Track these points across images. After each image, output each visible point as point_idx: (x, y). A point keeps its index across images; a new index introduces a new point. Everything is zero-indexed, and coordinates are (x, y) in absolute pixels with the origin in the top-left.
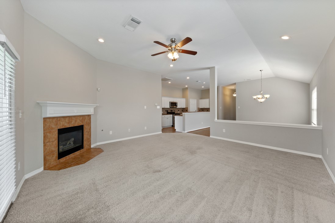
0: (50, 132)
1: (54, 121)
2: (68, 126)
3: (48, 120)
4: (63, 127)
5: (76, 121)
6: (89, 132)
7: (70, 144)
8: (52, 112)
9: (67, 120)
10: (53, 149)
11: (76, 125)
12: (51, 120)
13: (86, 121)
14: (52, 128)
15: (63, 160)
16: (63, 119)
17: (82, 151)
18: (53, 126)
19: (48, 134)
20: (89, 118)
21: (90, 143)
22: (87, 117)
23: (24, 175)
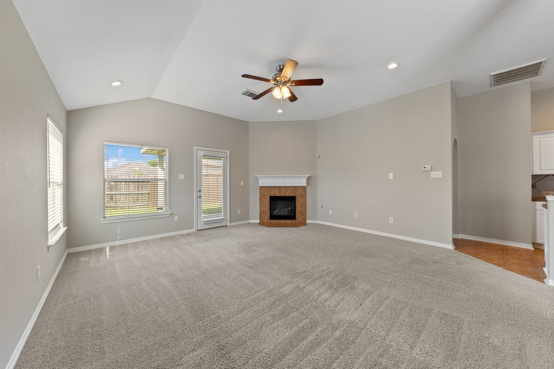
0: (264, 197)
1: (267, 189)
2: (278, 195)
3: (262, 188)
4: (274, 195)
5: (286, 191)
6: (303, 205)
7: (284, 211)
8: (265, 182)
9: (277, 190)
10: (267, 211)
11: (287, 195)
12: (264, 188)
13: (299, 192)
14: (265, 195)
15: (274, 221)
16: (274, 189)
17: (293, 221)
18: (266, 193)
19: (263, 198)
20: (303, 190)
21: (305, 217)
22: (300, 188)
23: (249, 219)
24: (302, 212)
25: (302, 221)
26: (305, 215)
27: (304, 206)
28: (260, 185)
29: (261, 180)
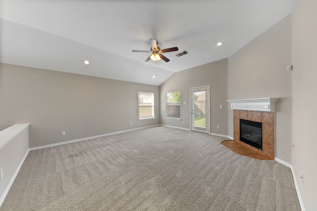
1: (238, 112)
2: (246, 118)
3: (235, 111)
4: (243, 119)
9: (245, 113)
10: (238, 132)
13: (265, 118)
15: (242, 143)
16: (242, 112)
17: (260, 151)
18: (237, 116)
19: (235, 120)
20: (271, 116)
21: (273, 152)
22: (267, 114)
23: (228, 135)
24: (269, 144)
25: (269, 155)
26: (273, 149)
27: (271, 137)
28: (231, 108)
29: (231, 104)
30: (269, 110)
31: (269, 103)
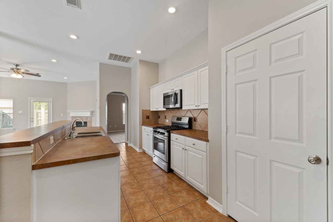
13: (88, 120)
20: (90, 118)
28: (70, 116)
29: (71, 113)
30: (90, 116)
31: (90, 113)
